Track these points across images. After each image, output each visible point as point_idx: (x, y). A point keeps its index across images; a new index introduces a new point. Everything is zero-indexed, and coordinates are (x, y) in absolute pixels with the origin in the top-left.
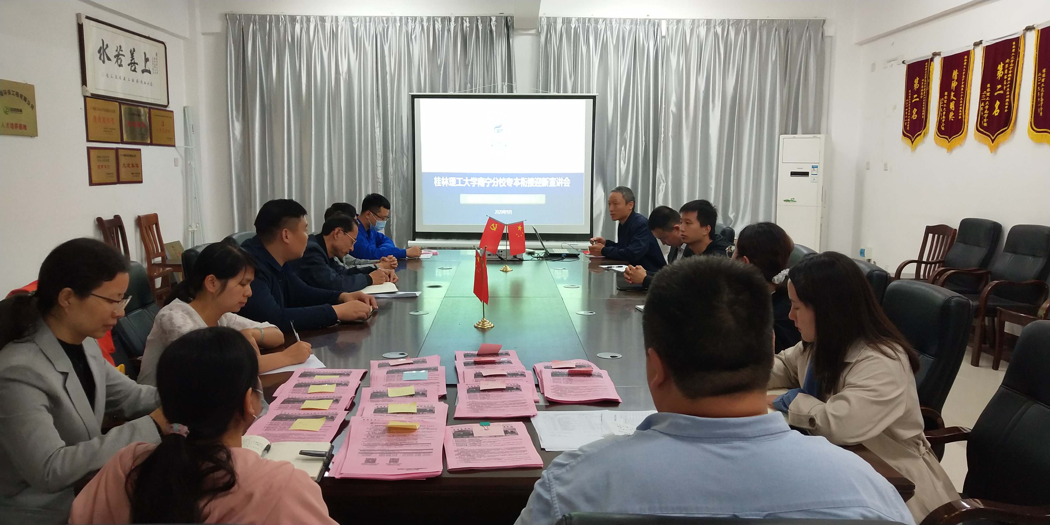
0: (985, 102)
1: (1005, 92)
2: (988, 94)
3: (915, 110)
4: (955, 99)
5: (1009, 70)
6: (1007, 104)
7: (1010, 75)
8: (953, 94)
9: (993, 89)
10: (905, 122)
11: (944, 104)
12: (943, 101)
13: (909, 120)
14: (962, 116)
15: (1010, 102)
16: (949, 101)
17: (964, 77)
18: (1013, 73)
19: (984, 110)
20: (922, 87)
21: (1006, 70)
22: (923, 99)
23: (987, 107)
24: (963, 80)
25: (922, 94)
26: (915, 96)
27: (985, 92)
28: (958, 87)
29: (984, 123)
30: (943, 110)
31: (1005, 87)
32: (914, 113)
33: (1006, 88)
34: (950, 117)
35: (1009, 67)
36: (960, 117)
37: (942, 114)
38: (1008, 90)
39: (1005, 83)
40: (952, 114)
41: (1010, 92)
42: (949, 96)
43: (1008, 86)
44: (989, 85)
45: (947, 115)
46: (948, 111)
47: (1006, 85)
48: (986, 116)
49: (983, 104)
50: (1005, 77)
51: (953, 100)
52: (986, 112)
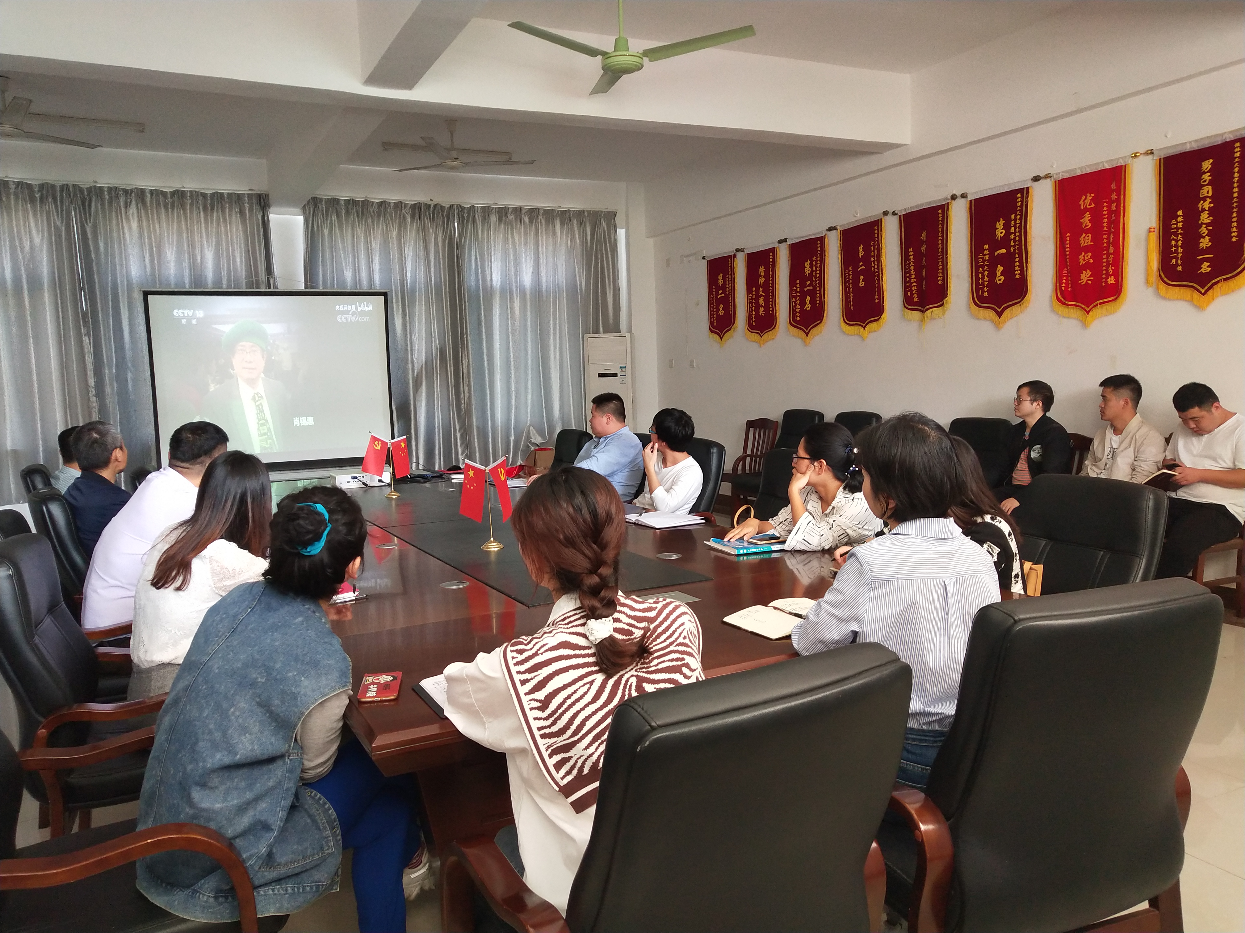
0: (795, 297)
1: (815, 288)
2: (798, 290)
3: (722, 306)
4: (764, 294)
5: (816, 268)
6: (818, 299)
7: (818, 272)
8: (761, 289)
9: (803, 285)
10: (711, 318)
11: (752, 299)
12: (752, 297)
13: (715, 316)
14: (772, 311)
15: (820, 297)
16: (758, 296)
17: (771, 273)
18: (820, 270)
19: (796, 305)
20: (727, 282)
21: (814, 267)
22: (729, 294)
23: (798, 302)
24: (771, 276)
25: (727, 290)
26: (721, 292)
27: (794, 288)
28: (766, 282)
29: (797, 317)
30: (752, 305)
31: (814, 283)
32: (721, 309)
33: (816, 284)
34: (760, 313)
35: (816, 264)
36: (771, 312)
37: (752, 310)
38: (818, 285)
39: (814, 279)
40: (762, 309)
41: (820, 287)
42: (757, 291)
43: (817, 282)
44: (798, 281)
45: (757, 311)
46: (758, 306)
47: (816, 281)
48: (798, 310)
49: (794, 300)
50: (814, 274)
51: (762, 295)
52: (798, 306)
